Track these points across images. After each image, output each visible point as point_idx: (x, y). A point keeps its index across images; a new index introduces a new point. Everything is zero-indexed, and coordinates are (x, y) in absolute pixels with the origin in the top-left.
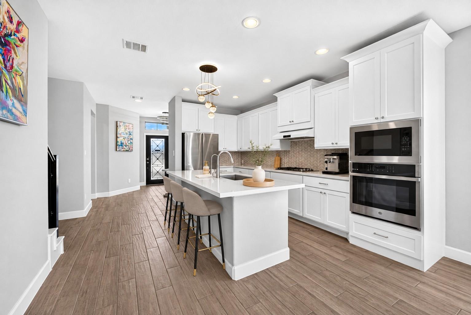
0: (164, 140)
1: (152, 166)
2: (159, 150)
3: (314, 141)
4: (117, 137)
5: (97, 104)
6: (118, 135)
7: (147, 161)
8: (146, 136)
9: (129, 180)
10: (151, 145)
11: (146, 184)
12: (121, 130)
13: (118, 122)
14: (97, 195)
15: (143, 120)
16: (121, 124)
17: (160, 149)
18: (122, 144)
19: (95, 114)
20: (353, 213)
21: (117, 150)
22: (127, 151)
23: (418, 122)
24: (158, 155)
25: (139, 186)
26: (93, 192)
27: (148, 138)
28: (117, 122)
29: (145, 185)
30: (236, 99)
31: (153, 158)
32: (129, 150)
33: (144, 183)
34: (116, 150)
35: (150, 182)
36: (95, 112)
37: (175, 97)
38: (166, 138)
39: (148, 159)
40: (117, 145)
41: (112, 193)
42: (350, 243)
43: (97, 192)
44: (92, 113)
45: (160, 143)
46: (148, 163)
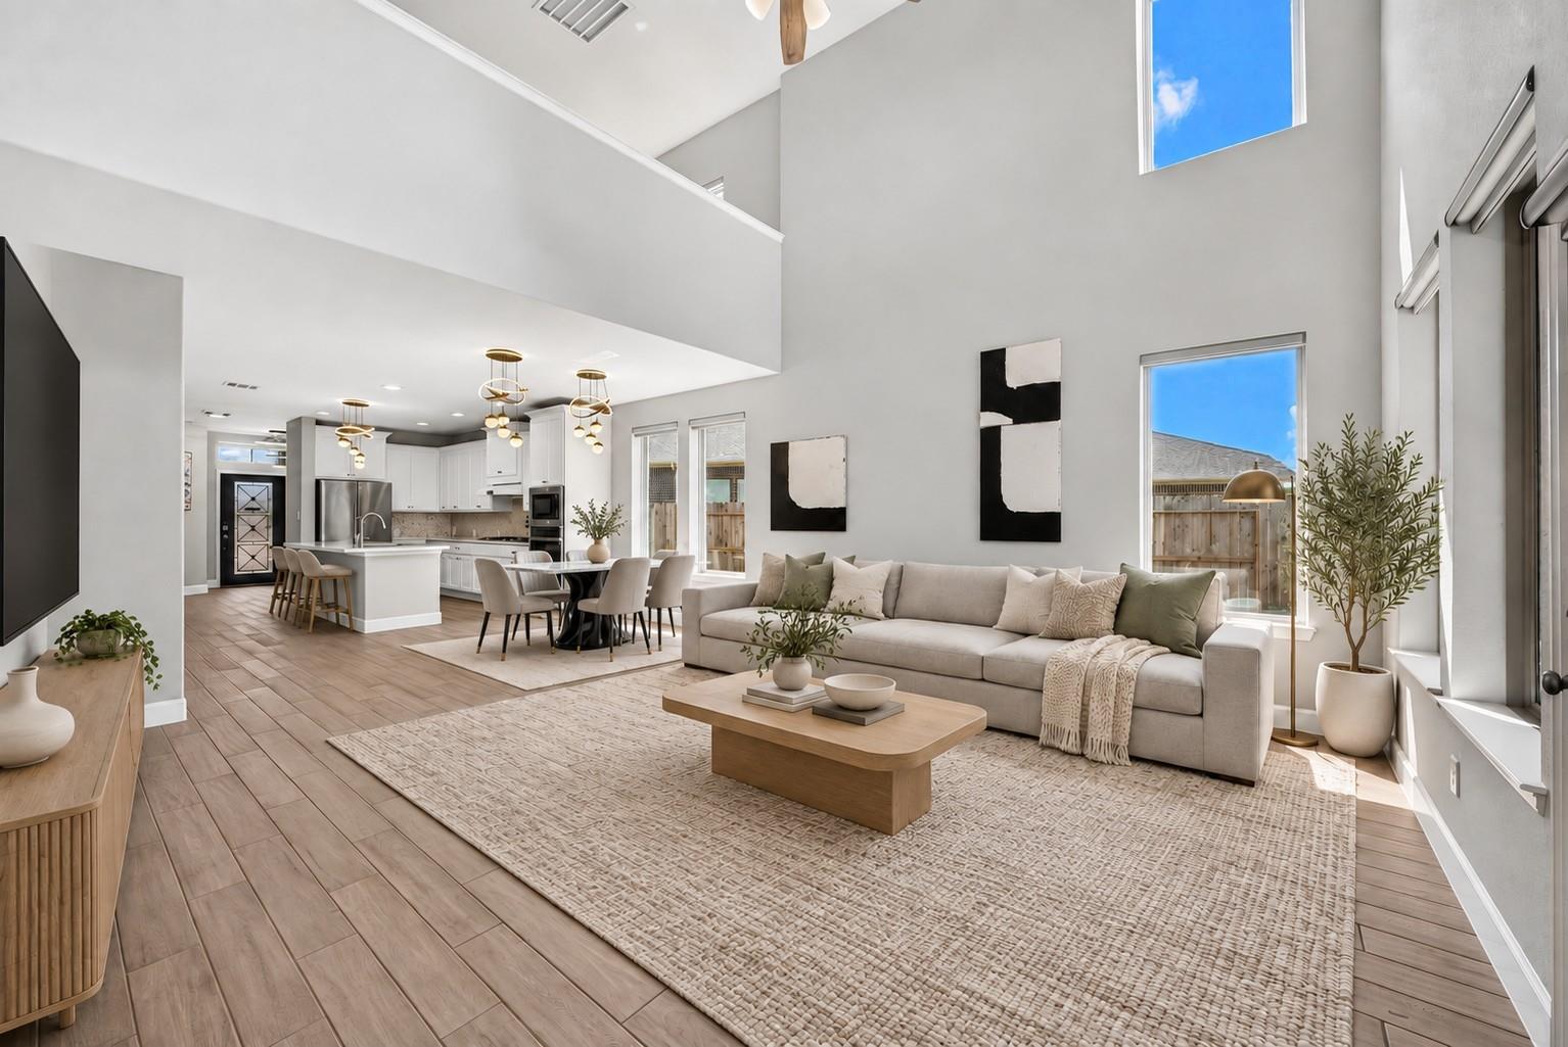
0: (270, 485)
1: (236, 544)
2: (258, 509)
3: (518, 499)
7: (222, 533)
8: (222, 474)
10: (236, 496)
11: (221, 584)
17: (258, 506)
23: (561, 489)
24: (255, 519)
25: (205, 587)
27: (228, 481)
29: (219, 586)
31: (241, 529)
33: (216, 583)
35: (230, 579)
37: (300, 418)
38: (279, 483)
39: (226, 528)
45: (263, 492)
46: (226, 536)
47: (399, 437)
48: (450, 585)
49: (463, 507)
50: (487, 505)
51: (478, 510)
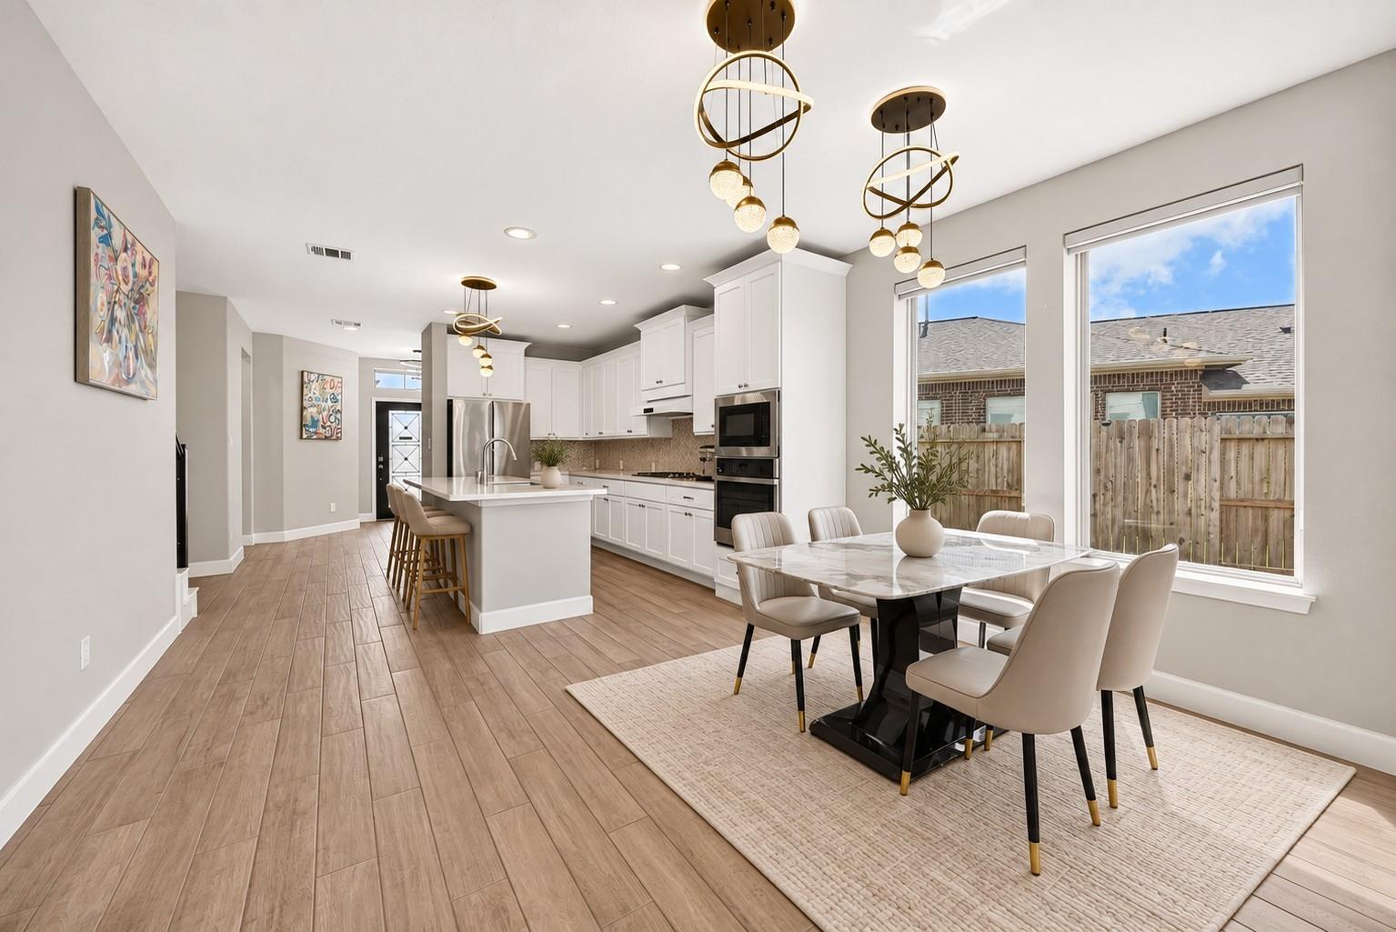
0: (420, 413)
1: (391, 474)
2: (411, 438)
3: (691, 419)
4: (302, 409)
5: (254, 333)
6: (305, 404)
7: (378, 463)
8: (377, 402)
9: (333, 505)
10: (390, 425)
11: (377, 517)
12: (313, 390)
13: (305, 374)
14: (255, 538)
15: (368, 365)
16: (313, 377)
17: (411, 436)
18: (315, 423)
19: (249, 356)
20: (720, 544)
21: (305, 436)
22: (326, 438)
23: (776, 394)
24: (407, 449)
25: (358, 521)
26: (246, 531)
27: (383, 409)
28: (302, 372)
29: (375, 520)
30: (566, 330)
31: (395, 458)
32: (334, 437)
33: (372, 516)
34: (301, 438)
35: (386, 513)
36: (249, 351)
37: (431, 324)
39: (381, 459)
40: (302, 426)
41: (290, 535)
42: (717, 595)
43: (255, 532)
44: (245, 355)
45: (414, 421)
46: (381, 466)
47: (537, 349)
48: (601, 536)
49: (608, 433)
50: (641, 430)
51: (630, 436)
